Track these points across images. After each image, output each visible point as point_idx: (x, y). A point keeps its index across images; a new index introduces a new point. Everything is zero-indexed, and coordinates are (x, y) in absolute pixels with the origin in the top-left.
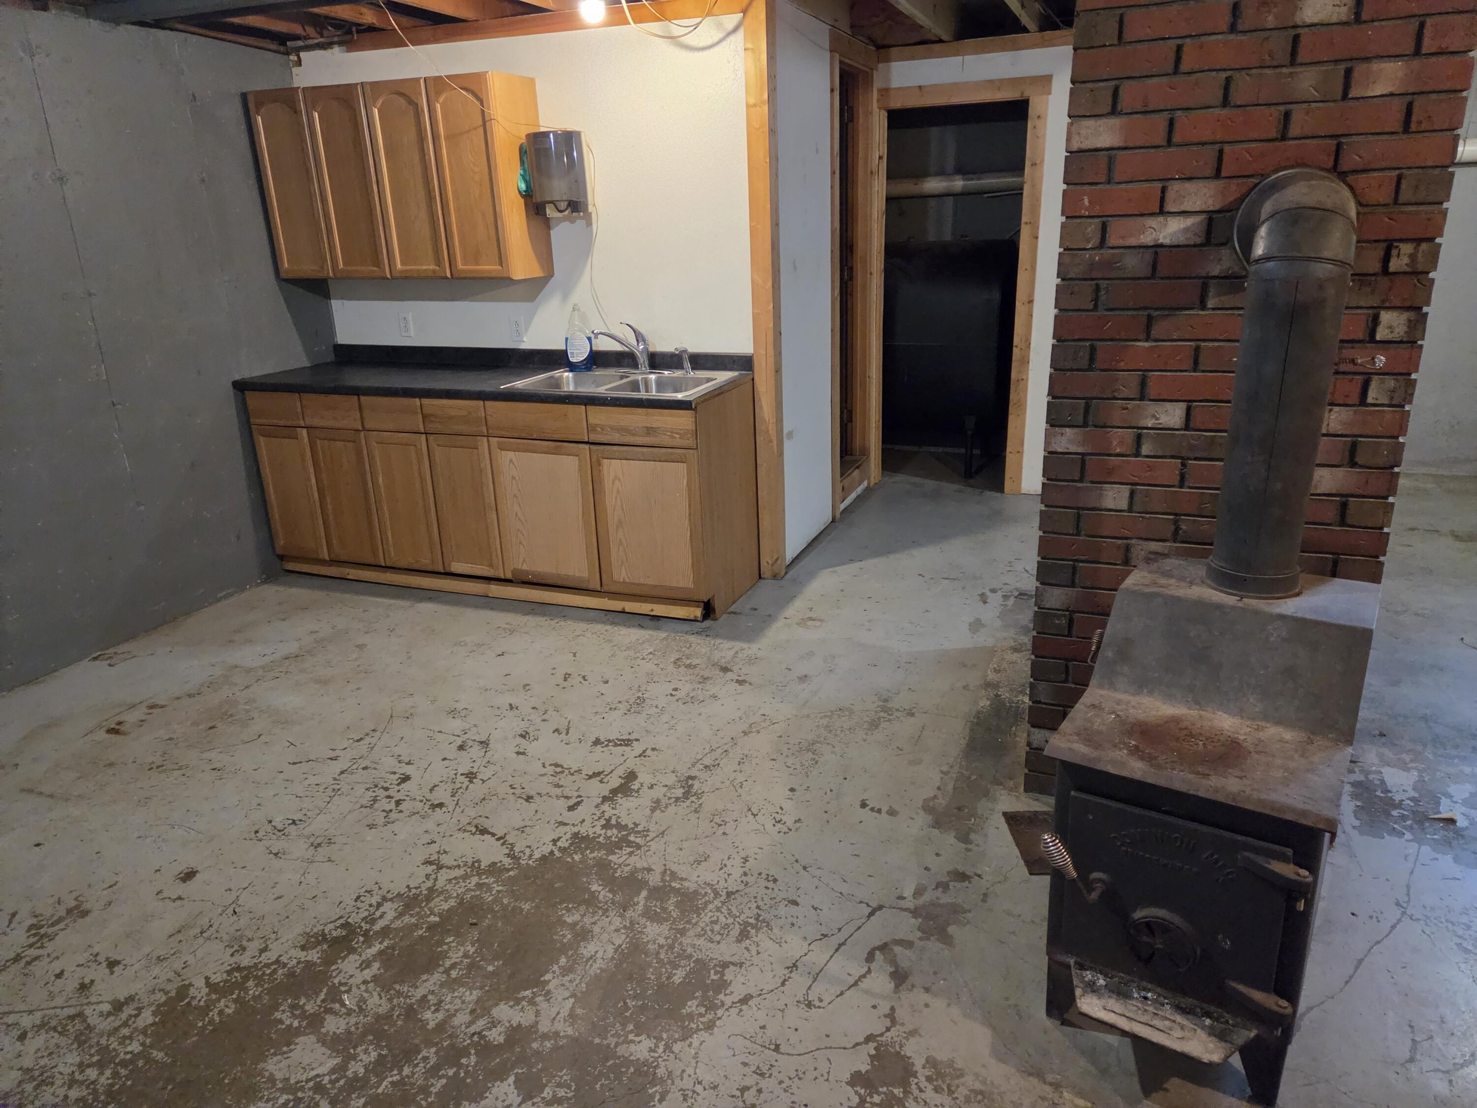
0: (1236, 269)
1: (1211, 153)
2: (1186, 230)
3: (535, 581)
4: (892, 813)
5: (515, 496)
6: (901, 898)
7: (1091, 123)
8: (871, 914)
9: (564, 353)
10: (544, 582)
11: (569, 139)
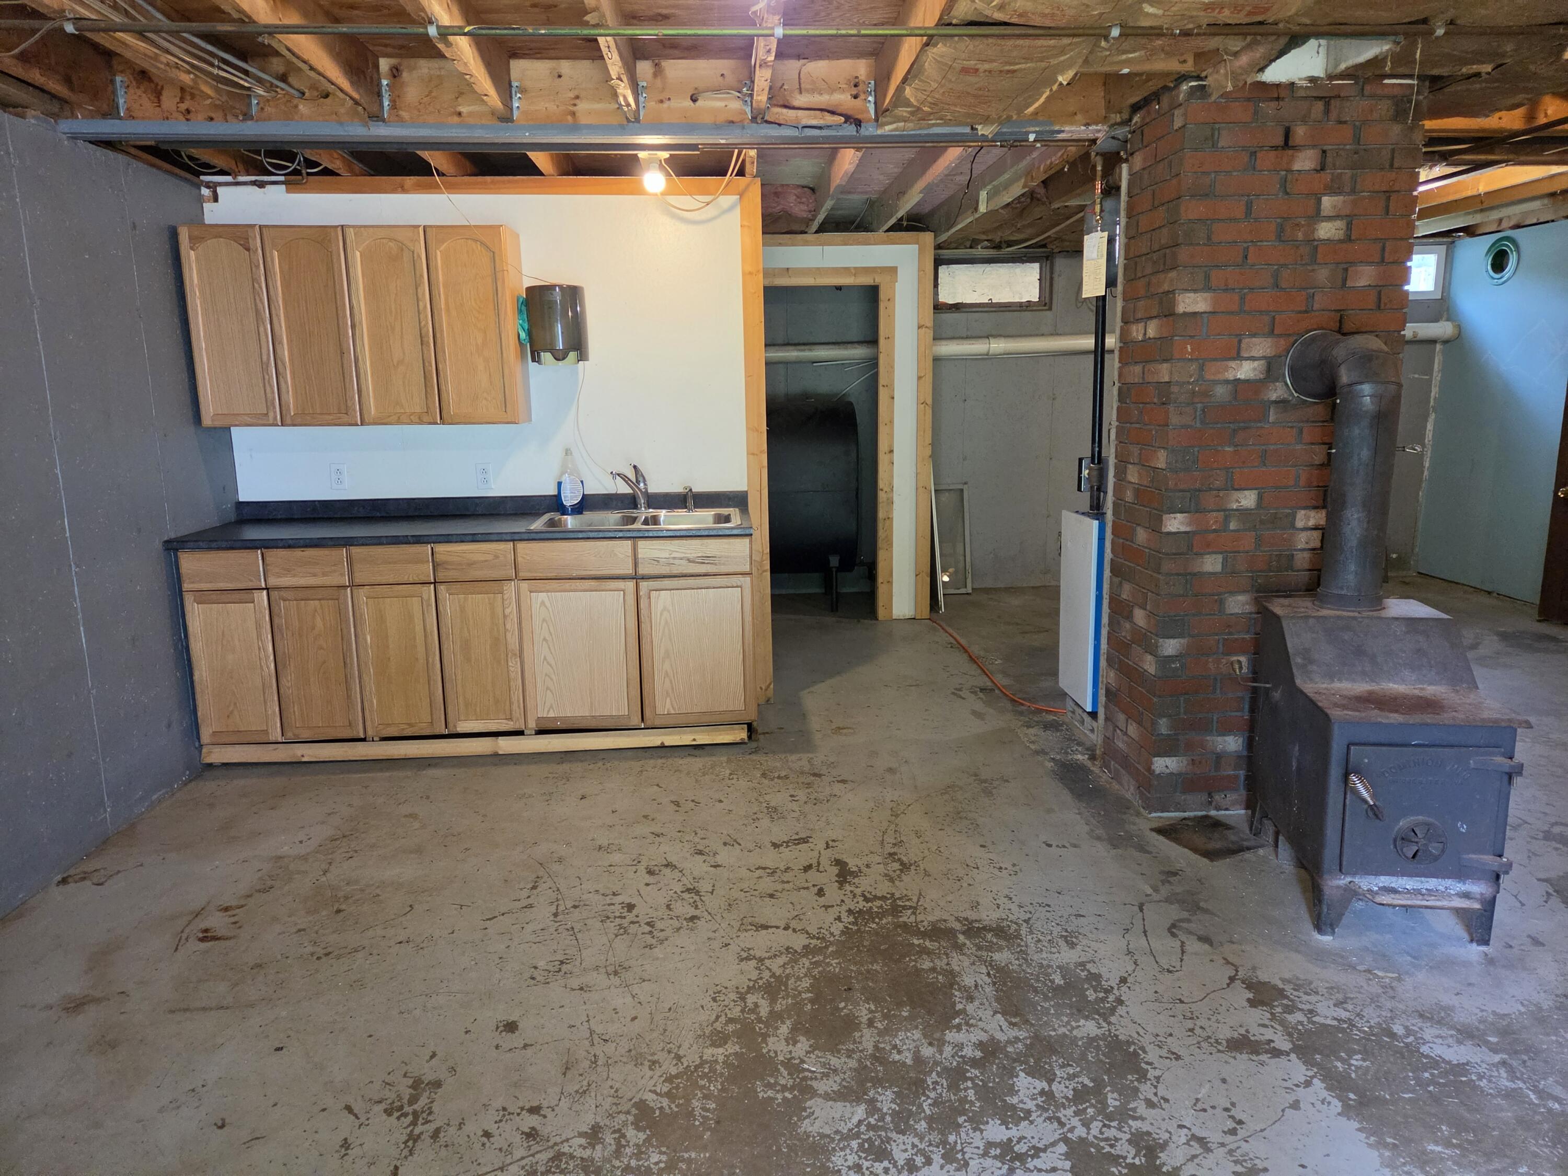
0: (1286, 396)
1: (1267, 319)
2: (1255, 369)
3: (564, 727)
4: (1075, 846)
5: (545, 639)
6: (1147, 895)
7: (1192, 295)
8: (1141, 910)
9: (558, 497)
10: (576, 726)
11: (573, 294)
